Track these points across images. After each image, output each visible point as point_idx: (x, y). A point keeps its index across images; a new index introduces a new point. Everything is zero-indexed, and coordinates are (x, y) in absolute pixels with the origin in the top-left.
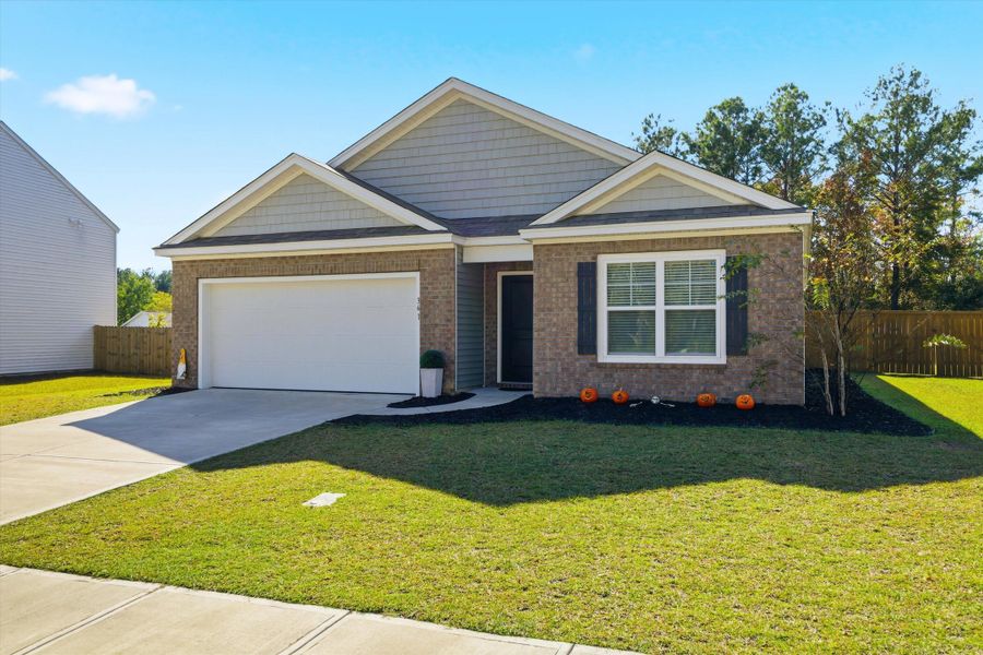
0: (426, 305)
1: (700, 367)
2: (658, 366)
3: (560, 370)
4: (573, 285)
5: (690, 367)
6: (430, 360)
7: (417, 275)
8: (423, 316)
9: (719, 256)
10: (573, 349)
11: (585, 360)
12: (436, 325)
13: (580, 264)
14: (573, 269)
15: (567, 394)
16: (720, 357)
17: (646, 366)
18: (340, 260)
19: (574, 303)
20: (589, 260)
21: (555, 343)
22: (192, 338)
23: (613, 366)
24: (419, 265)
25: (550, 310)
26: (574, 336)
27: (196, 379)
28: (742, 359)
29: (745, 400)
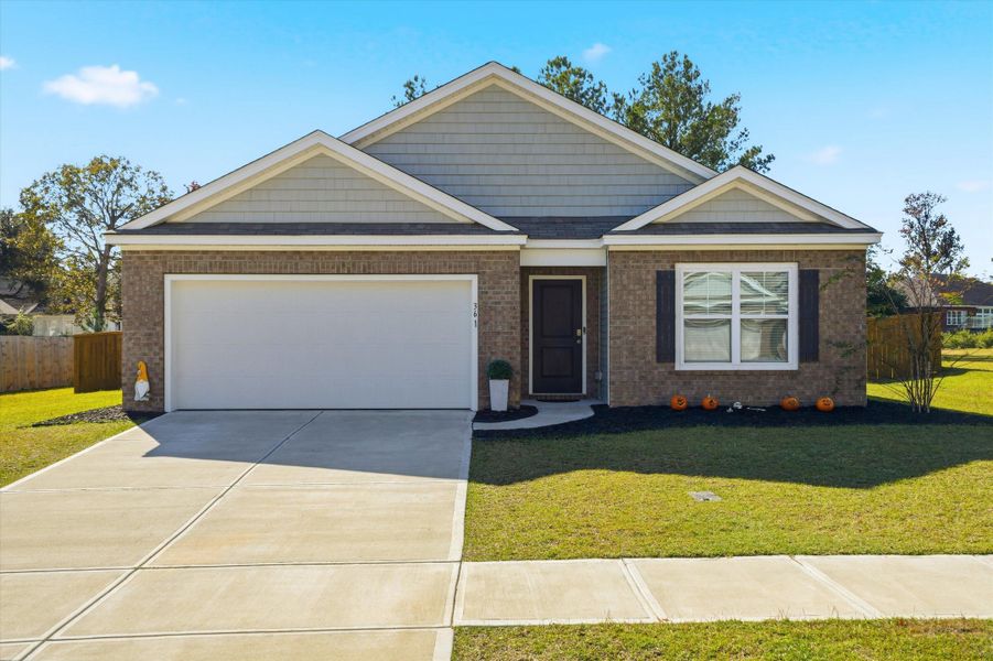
0: (485, 312)
1: (775, 373)
2: (737, 373)
3: (637, 377)
4: (651, 292)
5: (767, 373)
6: (492, 369)
7: (474, 278)
8: (482, 323)
9: (791, 269)
10: (651, 357)
11: (662, 368)
12: (499, 333)
13: (658, 272)
14: (651, 277)
15: (645, 403)
16: (792, 364)
17: (724, 373)
18: (374, 259)
19: (653, 311)
20: (668, 268)
21: (632, 352)
22: (156, 349)
23: (693, 373)
24: (478, 267)
25: (626, 317)
26: (653, 344)
27: (163, 400)
28: (814, 365)
29: (826, 402)
